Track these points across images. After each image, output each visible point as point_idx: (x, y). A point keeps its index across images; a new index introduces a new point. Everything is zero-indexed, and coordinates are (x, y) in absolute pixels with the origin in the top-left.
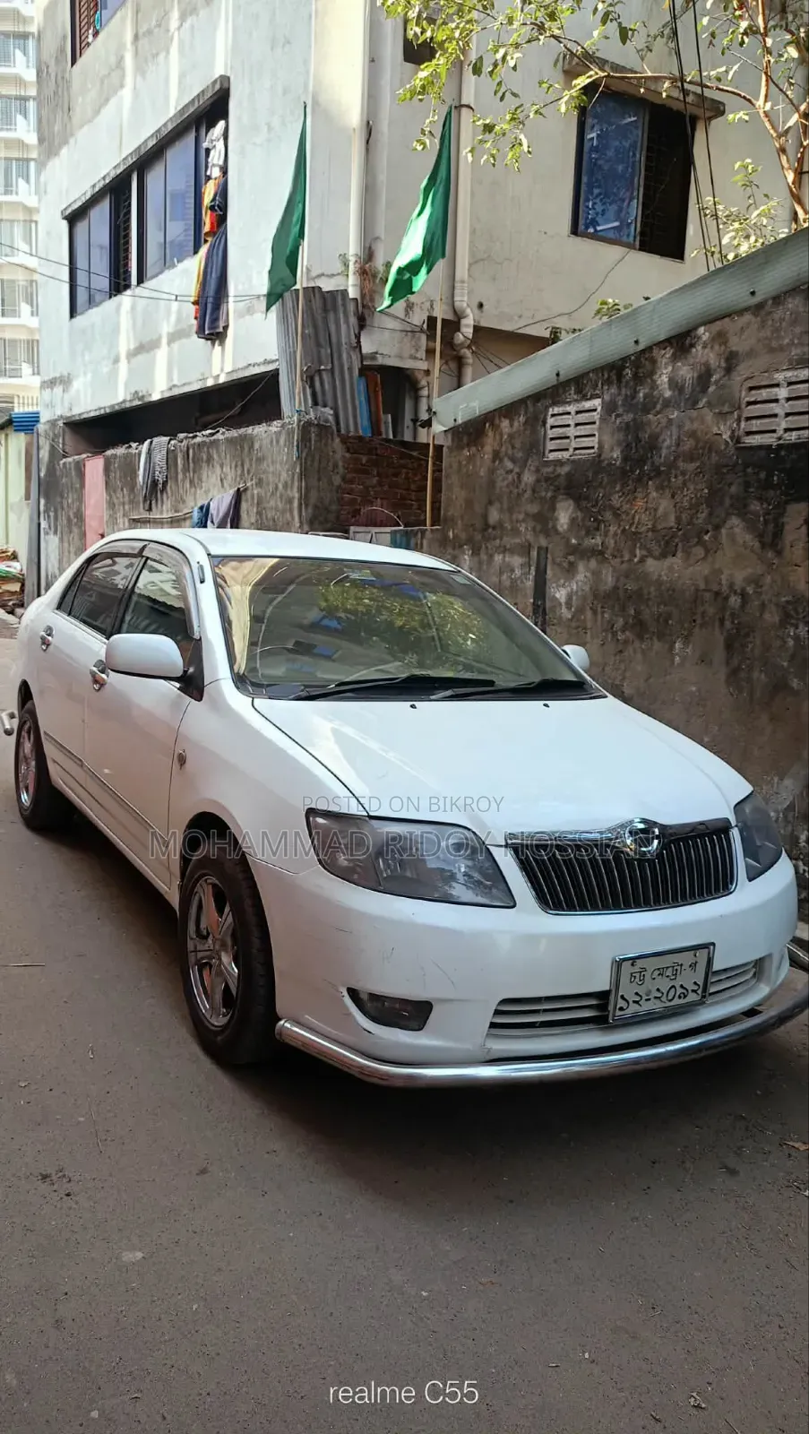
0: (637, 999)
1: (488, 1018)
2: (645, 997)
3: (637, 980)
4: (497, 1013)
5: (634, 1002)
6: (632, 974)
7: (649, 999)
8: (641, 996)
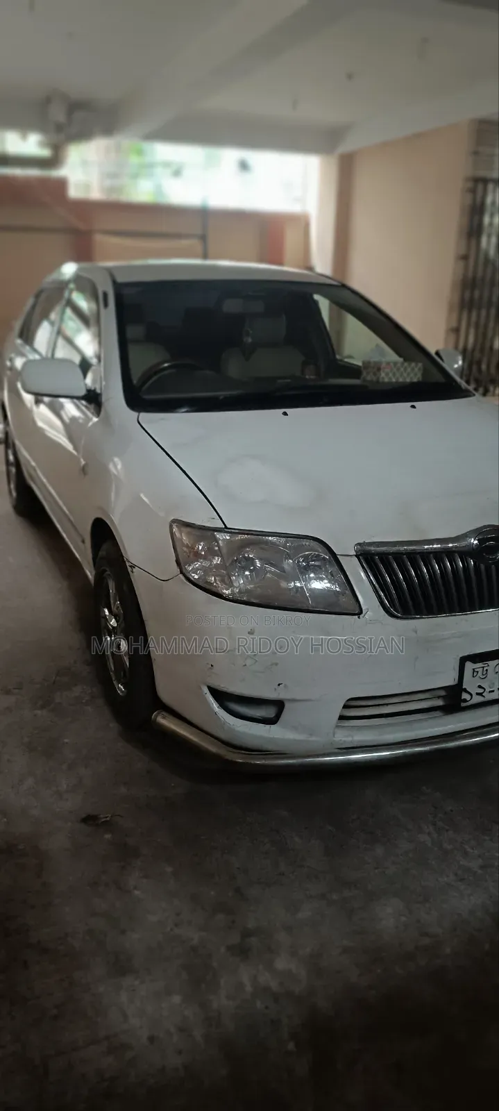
0: (481, 691)
1: (338, 710)
2: (488, 690)
3: (480, 674)
4: (345, 707)
5: (478, 694)
6: (474, 669)
7: (493, 691)
8: (483, 688)
